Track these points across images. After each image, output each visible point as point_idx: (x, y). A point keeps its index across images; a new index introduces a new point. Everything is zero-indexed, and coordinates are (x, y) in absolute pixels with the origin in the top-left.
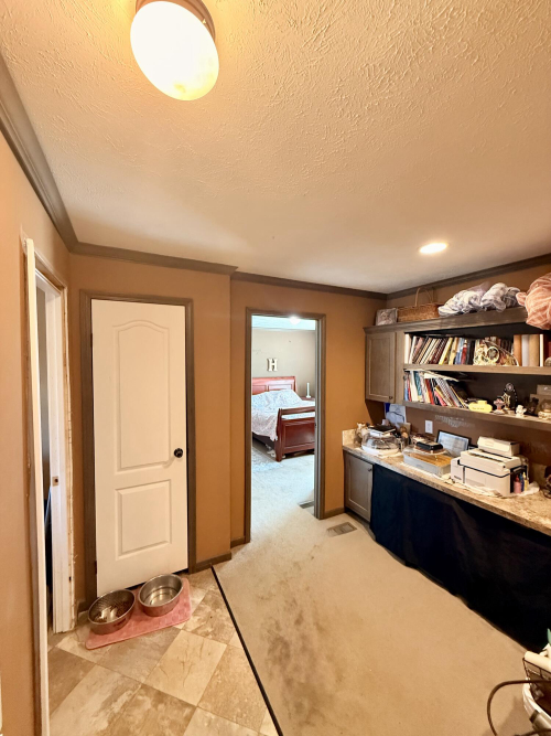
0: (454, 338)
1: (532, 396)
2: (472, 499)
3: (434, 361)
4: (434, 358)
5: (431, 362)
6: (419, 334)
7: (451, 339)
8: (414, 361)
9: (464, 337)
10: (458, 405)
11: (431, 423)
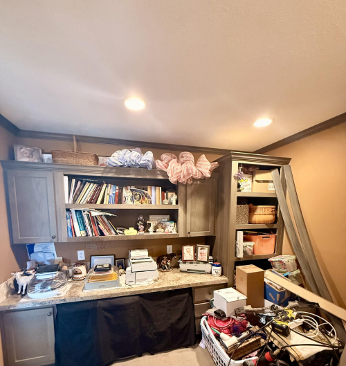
0: (107, 184)
1: (148, 222)
2: (151, 290)
3: (93, 201)
4: (92, 199)
5: (90, 202)
6: (78, 178)
7: (105, 185)
8: (74, 201)
9: (115, 184)
10: (114, 233)
11: (83, 252)
